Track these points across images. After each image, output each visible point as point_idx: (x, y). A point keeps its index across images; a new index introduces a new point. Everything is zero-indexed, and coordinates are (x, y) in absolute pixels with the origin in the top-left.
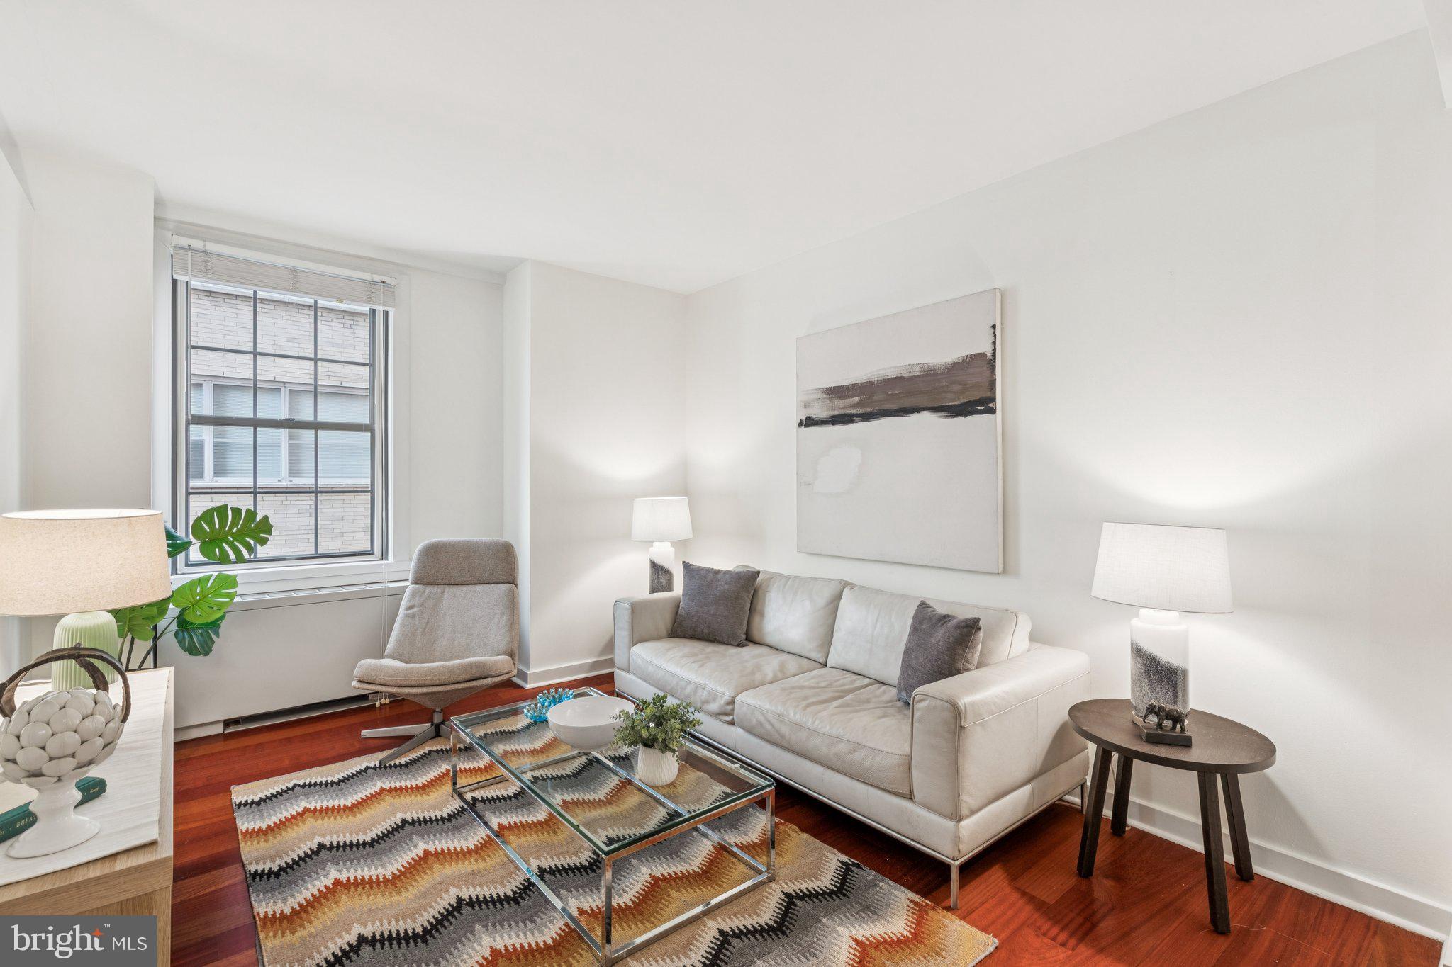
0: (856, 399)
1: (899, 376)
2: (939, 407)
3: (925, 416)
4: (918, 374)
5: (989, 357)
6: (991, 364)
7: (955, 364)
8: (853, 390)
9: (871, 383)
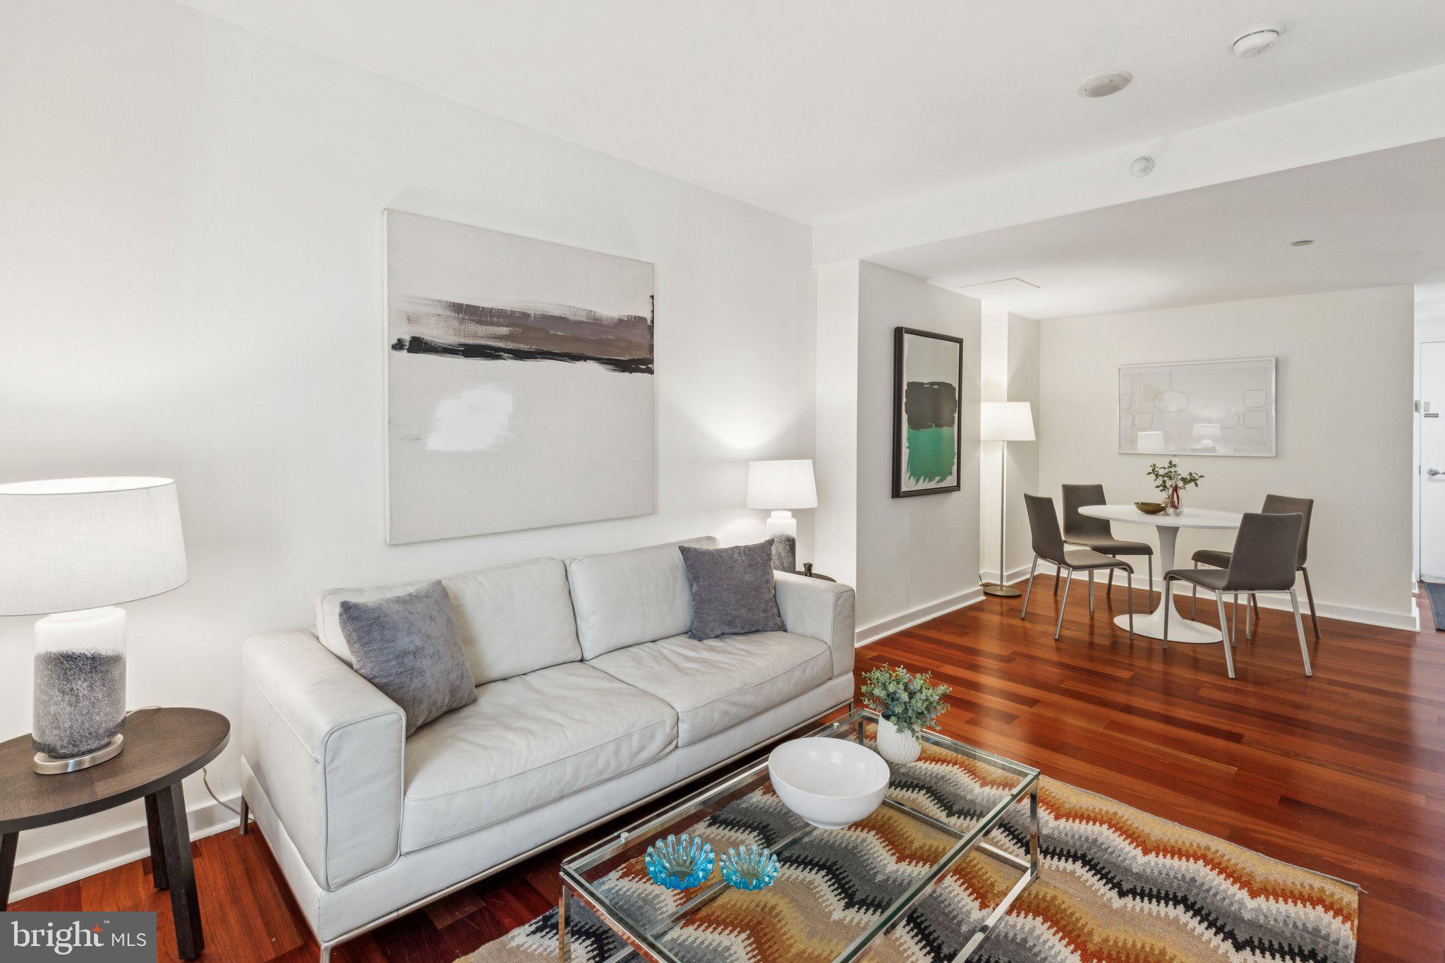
0: (504, 330)
1: (563, 316)
2: (606, 359)
3: (592, 365)
4: (584, 320)
5: (649, 323)
6: (651, 329)
7: (620, 321)
8: (499, 316)
9: (526, 315)
